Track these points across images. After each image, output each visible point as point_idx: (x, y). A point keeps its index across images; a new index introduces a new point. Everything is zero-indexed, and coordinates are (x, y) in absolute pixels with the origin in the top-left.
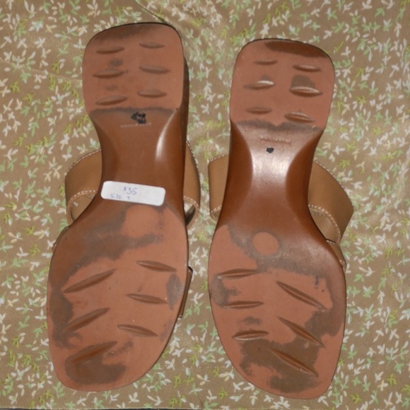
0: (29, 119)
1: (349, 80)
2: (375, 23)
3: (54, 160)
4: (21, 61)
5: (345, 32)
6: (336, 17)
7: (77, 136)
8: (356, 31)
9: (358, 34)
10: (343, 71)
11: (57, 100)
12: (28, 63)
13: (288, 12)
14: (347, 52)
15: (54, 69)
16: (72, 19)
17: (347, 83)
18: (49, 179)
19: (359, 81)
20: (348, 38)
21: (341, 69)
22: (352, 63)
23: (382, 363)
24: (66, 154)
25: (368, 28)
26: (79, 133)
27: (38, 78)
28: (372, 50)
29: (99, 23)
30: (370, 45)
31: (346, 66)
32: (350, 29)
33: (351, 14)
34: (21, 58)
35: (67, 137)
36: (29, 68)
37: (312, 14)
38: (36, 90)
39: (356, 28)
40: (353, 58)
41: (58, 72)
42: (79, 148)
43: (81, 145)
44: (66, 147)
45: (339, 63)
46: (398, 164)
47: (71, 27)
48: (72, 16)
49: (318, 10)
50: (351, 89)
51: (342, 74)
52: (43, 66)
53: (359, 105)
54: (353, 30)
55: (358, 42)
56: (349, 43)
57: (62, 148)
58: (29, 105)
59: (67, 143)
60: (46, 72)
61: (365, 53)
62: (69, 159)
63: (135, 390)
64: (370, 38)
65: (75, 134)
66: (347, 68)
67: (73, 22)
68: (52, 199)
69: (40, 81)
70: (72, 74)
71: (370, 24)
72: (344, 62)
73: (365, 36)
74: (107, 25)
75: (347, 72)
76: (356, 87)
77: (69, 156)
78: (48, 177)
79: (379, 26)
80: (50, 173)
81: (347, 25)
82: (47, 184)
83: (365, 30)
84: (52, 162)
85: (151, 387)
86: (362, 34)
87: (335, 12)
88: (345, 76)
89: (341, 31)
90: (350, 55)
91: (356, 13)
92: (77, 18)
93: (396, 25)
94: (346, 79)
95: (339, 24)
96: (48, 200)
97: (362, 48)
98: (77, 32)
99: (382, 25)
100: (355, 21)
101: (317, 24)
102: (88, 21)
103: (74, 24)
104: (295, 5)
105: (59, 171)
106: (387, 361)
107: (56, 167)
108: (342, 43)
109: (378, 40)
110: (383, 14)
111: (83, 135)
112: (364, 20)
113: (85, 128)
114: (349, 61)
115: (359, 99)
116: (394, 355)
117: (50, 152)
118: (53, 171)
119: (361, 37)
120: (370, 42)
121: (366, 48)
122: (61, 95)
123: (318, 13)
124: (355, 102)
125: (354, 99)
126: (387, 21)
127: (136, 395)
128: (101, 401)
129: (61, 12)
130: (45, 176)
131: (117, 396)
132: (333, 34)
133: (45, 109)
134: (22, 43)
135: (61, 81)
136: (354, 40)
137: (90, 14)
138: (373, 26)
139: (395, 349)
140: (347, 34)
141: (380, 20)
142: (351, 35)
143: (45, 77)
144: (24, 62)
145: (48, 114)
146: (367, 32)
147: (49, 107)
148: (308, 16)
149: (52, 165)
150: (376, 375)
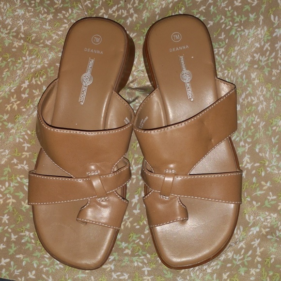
0: (4, 69)
1: (223, 56)
2: (243, 16)
3: (15, 96)
4: (6, 32)
5: (221, 22)
6: (216, 12)
7: (35, 83)
8: (229, 21)
9: (231, 23)
10: (220, 49)
11: (26, 60)
12: (11, 34)
13: (183, 9)
14: (223, 36)
15: (27, 40)
16: (43, 9)
17: (221, 58)
18: (9, 109)
19: (230, 56)
20: (224, 26)
21: (218, 48)
22: (226, 44)
23: (229, 265)
24: (25, 94)
25: (238, 19)
26: (36, 81)
27: (16, 44)
28: (241, 35)
29: (61, 13)
30: (239, 31)
31: (221, 46)
32: (225, 20)
33: (226, 9)
34: (7, 30)
35: (27, 83)
36: (11, 38)
37: (200, 10)
38: (13, 52)
39: (230, 19)
40: (227, 41)
41: (30, 41)
42: (34, 91)
43: (36, 90)
44: (25, 89)
45: (217, 44)
46: (252, 116)
47: (42, 15)
48: (44, 7)
49: (205, 7)
50: (224, 62)
51: (219, 51)
52: (21, 37)
53: (229, 73)
54: (227, 20)
55: (231, 29)
56: (224, 30)
57: (22, 89)
58: (6, 61)
59: (26, 86)
60: (22, 41)
61: (236, 37)
62: (26, 98)
63: (34, 269)
64: (239, 26)
65: (34, 82)
66: (222, 48)
67: (44, 11)
68: (8, 123)
69: (17, 46)
70: (40, 44)
71: (240, 16)
72: (220, 43)
73: (236, 25)
74: (66, 14)
75: (222, 50)
76: (228, 61)
77: (27, 96)
78: (8, 107)
79: (246, 18)
80: (11, 105)
81: (223, 17)
82: (7, 112)
83: (235, 21)
84: (13, 98)
85: (47, 269)
86: (234, 23)
87: (216, 8)
88: (221, 52)
89: (219, 21)
90: (225, 39)
91: (230, 8)
92: (47, 9)
93: (260, 17)
94: (221, 55)
95: (218, 16)
96: (6, 123)
97: (234, 34)
98: (46, 18)
99: (249, 17)
100: (228, 14)
101: (203, 17)
102: (54, 11)
103: (45, 13)
104: (188, 4)
105: (17, 105)
106: (233, 264)
107: (16, 102)
108: (220, 30)
109: (245, 28)
110: (249, 9)
111: (39, 83)
112: (235, 13)
113: (41, 78)
114: (224, 43)
115: (229, 69)
116: (239, 260)
117: (13, 91)
118: (13, 104)
119: (233, 25)
120: (239, 29)
121: (236, 34)
122: (29, 57)
123: (204, 9)
124: (226, 71)
125: (225, 69)
126: (252, 14)
127: (34, 272)
128: (7, 273)
129: (37, 5)
130: (6, 107)
131: (19, 271)
132: (214, 23)
133: (17, 65)
134: (9, 21)
135: (31, 48)
136: (227, 28)
137: (56, 6)
138: (242, 18)
139: (240, 256)
140: (223, 23)
141: (247, 14)
142: (226, 24)
143: (21, 44)
144: (9, 33)
145: (19, 68)
146: (237, 22)
147: (20, 63)
148: (197, 11)
149: (12, 100)
150: (223, 274)
